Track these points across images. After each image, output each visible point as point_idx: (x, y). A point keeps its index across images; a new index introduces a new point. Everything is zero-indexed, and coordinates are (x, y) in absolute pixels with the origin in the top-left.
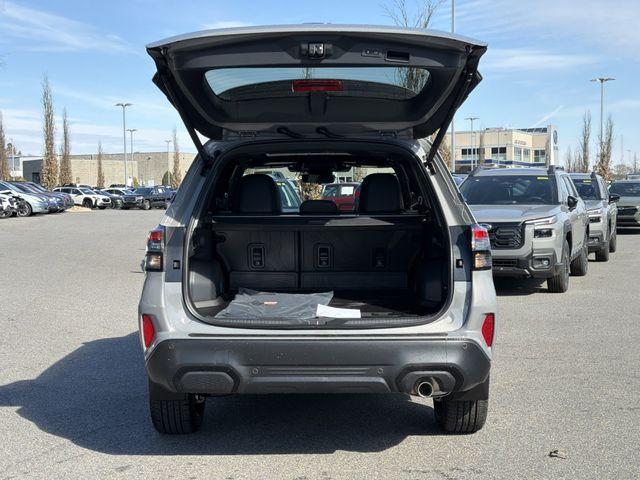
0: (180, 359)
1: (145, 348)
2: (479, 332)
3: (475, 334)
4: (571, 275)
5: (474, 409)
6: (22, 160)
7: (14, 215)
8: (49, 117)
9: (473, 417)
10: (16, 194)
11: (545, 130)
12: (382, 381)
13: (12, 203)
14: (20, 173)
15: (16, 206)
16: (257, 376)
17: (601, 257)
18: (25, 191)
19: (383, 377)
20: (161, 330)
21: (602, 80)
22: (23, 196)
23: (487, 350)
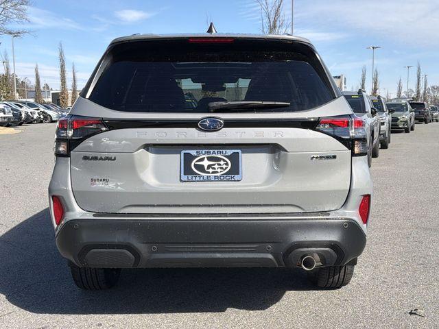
0: (86, 237)
1: (56, 226)
2: (357, 211)
3: (352, 214)
4: (372, 157)
5: (343, 271)
6: (51, 92)
7: (41, 122)
8: (63, 67)
9: (342, 277)
10: (42, 110)
11: (339, 77)
12: (270, 256)
13: (39, 115)
14: (50, 100)
15: (42, 117)
16: (156, 252)
17: (384, 146)
18: (48, 108)
19: (271, 253)
20: (68, 211)
21: (373, 48)
22: (46, 111)
23: (364, 227)
